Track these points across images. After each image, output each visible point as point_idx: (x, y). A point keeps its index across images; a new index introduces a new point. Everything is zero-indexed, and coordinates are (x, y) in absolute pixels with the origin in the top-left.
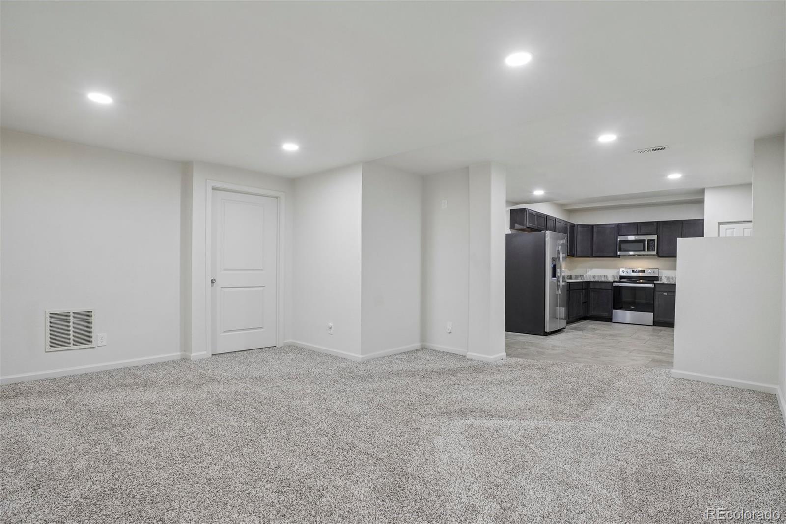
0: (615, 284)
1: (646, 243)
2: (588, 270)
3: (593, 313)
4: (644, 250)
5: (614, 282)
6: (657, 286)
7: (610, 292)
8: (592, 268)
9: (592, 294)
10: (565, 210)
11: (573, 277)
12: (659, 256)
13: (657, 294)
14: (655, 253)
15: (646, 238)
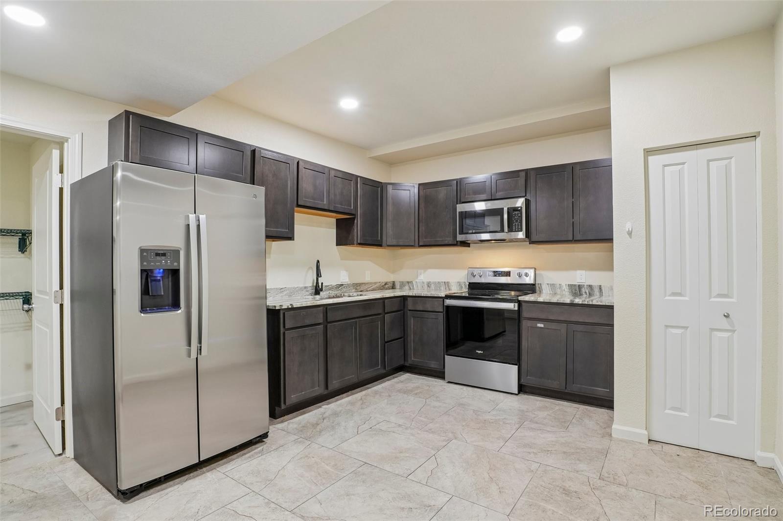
0: (449, 302)
1: (506, 216)
2: (419, 271)
3: (412, 359)
4: (502, 230)
5: (448, 297)
6: (524, 305)
7: (441, 317)
8: (426, 267)
9: (411, 322)
10: (370, 158)
11: (398, 286)
12: (531, 242)
13: (525, 324)
14: (521, 235)
15: (505, 205)
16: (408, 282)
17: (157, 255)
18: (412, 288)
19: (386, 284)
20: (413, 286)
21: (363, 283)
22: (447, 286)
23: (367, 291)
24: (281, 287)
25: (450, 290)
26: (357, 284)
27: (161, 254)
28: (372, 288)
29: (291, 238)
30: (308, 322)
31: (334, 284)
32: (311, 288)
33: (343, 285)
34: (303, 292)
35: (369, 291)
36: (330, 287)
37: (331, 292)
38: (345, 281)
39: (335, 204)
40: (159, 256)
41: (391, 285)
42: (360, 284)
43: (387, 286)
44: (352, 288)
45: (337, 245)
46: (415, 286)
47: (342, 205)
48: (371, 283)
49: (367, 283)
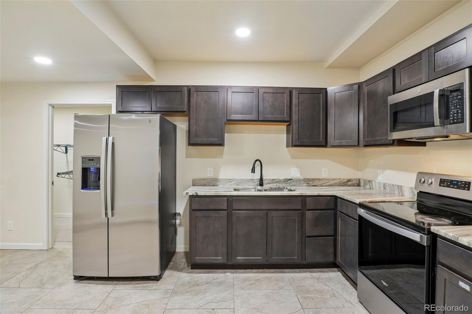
2: (379, 171)
3: (339, 261)
7: (357, 227)
9: (339, 223)
10: (327, 68)
11: (362, 184)
16: (369, 181)
17: (90, 160)
18: (372, 188)
19: (349, 181)
20: (373, 186)
21: (316, 179)
22: (400, 190)
23: (322, 186)
24: (230, 178)
25: (403, 195)
26: (308, 179)
27: (91, 159)
28: (329, 183)
29: (221, 144)
30: (211, 207)
31: (282, 178)
32: (257, 180)
33: (292, 179)
34: (250, 183)
35: (324, 186)
36: (278, 180)
37: (278, 184)
38: (295, 176)
39: (265, 115)
40: (90, 161)
41: (358, 182)
42: (313, 180)
43: (350, 183)
44: (303, 182)
45: (286, 147)
46: (374, 186)
47: (273, 114)
48: (327, 179)
49: (322, 179)
